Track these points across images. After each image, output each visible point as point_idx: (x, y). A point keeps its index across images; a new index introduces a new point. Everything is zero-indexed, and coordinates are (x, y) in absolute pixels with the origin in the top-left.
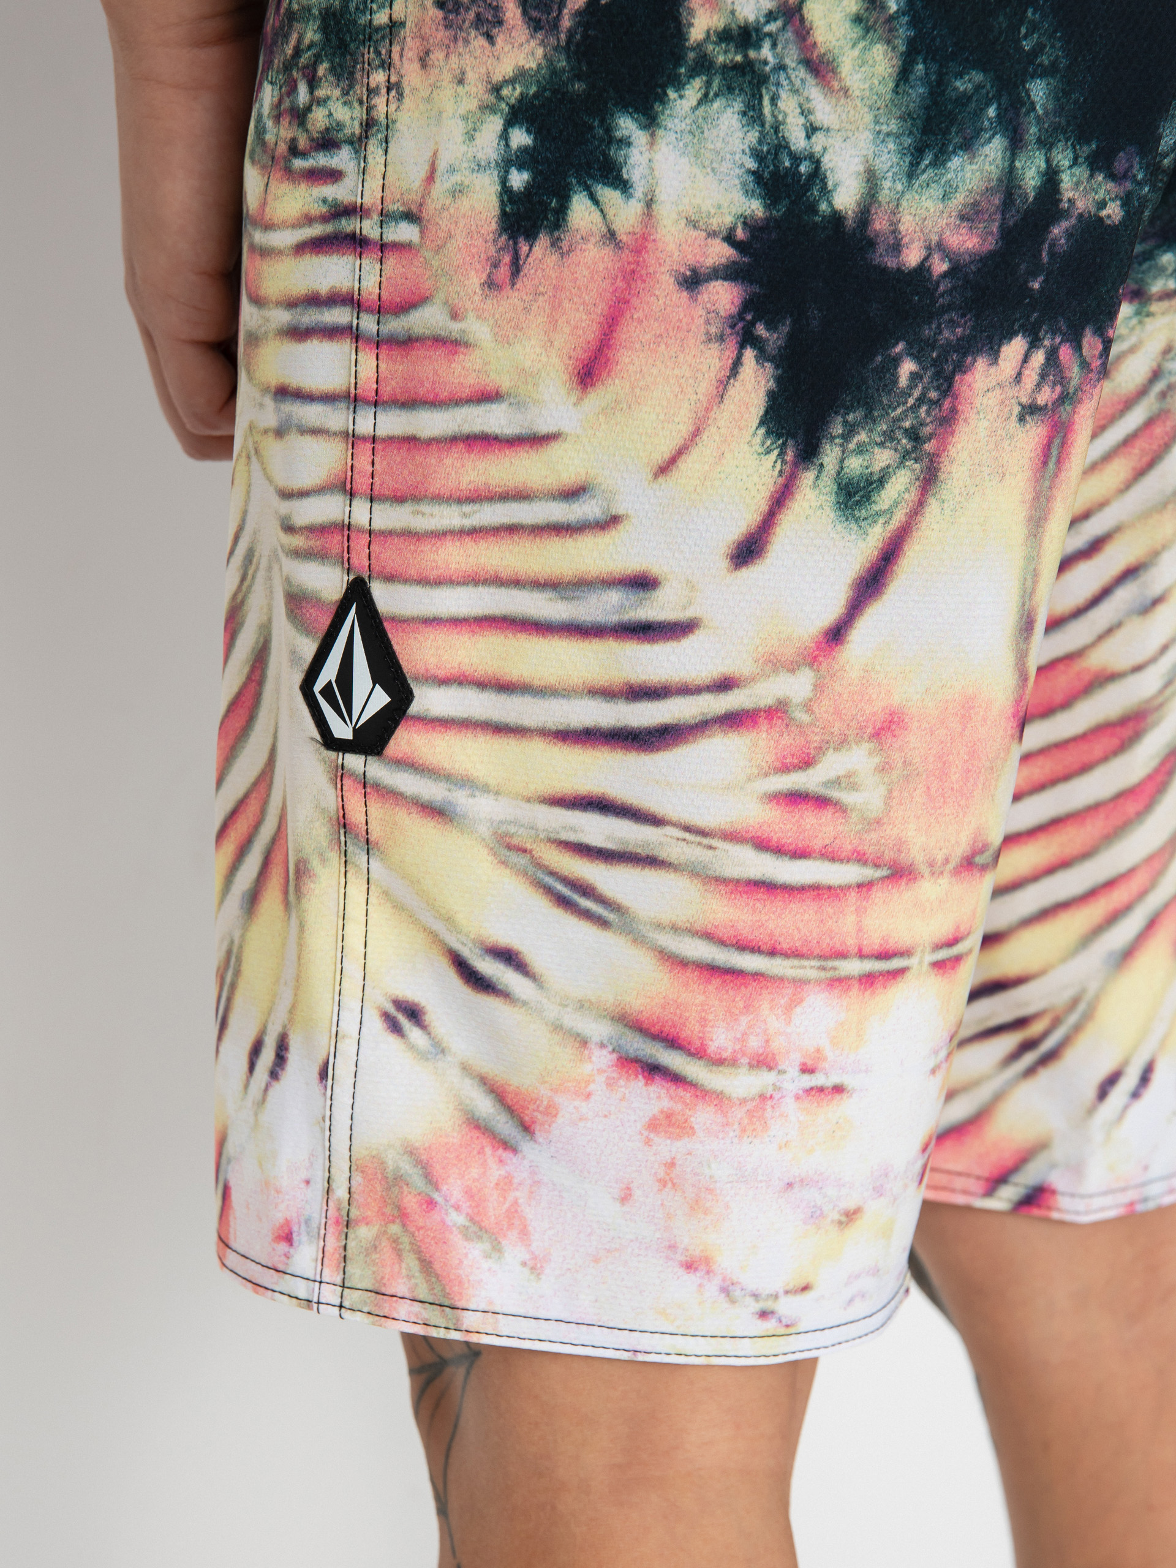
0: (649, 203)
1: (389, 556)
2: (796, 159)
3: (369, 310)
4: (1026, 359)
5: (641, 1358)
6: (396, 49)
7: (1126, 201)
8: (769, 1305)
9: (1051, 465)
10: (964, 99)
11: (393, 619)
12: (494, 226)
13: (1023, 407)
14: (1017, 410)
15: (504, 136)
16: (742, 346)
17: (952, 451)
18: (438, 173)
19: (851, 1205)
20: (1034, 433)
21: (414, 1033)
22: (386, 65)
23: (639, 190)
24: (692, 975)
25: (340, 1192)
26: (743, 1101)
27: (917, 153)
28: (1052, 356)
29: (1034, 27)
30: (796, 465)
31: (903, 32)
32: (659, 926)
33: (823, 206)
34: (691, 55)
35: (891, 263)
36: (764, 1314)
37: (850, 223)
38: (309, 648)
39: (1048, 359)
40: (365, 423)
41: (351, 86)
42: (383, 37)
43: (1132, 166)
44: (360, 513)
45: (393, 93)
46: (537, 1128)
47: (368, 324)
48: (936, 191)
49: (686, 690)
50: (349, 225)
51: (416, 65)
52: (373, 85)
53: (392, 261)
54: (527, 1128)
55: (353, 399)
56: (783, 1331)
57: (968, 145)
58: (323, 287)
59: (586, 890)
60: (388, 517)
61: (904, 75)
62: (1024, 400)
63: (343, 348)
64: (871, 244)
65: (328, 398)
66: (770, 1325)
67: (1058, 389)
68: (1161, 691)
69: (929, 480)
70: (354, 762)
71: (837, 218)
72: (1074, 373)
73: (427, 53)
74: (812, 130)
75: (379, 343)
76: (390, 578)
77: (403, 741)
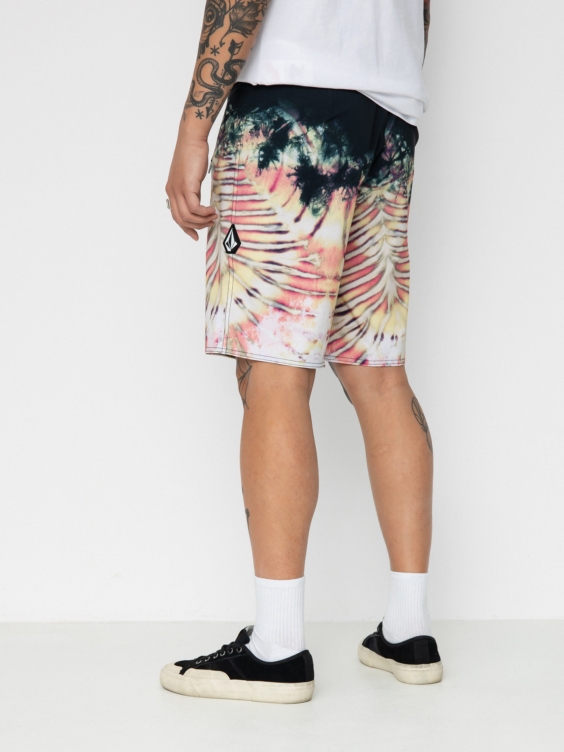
0: (282, 163)
1: (238, 220)
2: (306, 157)
3: (236, 180)
4: (343, 190)
5: (278, 363)
6: (242, 139)
7: (359, 166)
8: (301, 356)
9: (348, 208)
10: (332, 149)
11: (238, 231)
12: (257, 166)
13: (343, 198)
14: (342, 199)
15: (259, 152)
16: (297, 186)
17: (331, 205)
18: (249, 158)
19: (316, 339)
20: (344, 203)
21: (240, 304)
22: (240, 141)
23: (281, 161)
24: (287, 292)
25: (227, 332)
26: (295, 315)
27: (325, 156)
28: (347, 190)
29: (344, 138)
30: (305, 206)
31: (323, 138)
32: (281, 284)
33: (310, 164)
34: (290, 141)
35: (321, 174)
36: (300, 357)
37: (314, 167)
38: (225, 236)
39: (347, 191)
40: (235, 198)
41: (234, 145)
42: (240, 137)
43: (360, 161)
44: (234, 213)
45: (241, 146)
46: (260, 321)
47: (236, 182)
48: (328, 163)
49: (287, 242)
50: (233, 167)
51: (245, 142)
52: (238, 144)
53: (240, 172)
54: (258, 321)
55: (233, 195)
56: (303, 361)
57: (333, 156)
58: (228, 177)
59: (269, 278)
60: (238, 214)
61: (323, 144)
62: (343, 197)
63: (232, 186)
64: (318, 171)
65: (229, 195)
66: (301, 360)
67: (349, 196)
68: (378, 261)
69: (327, 209)
70: (231, 255)
71: (312, 166)
72: (351, 193)
73: (247, 140)
74: (308, 152)
75: (238, 185)
76: (238, 224)
77: (239, 251)
